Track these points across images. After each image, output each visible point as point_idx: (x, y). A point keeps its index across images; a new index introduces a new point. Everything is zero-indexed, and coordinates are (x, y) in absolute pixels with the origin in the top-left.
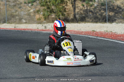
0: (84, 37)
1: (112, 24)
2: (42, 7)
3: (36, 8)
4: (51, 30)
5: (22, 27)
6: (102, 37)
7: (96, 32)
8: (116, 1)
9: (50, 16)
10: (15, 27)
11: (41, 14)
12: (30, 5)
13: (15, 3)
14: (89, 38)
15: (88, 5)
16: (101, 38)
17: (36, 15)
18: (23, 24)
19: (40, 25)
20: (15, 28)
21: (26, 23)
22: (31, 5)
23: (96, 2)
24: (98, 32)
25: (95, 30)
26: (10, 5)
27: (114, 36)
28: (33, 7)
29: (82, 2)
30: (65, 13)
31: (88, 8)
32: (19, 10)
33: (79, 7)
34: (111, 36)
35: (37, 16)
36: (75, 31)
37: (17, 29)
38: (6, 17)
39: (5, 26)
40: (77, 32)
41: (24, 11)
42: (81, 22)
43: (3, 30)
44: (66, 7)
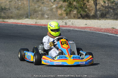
0: (103, 34)
2: (64, 3)
3: (58, 3)
4: (71, 26)
5: (43, 22)
7: (115, 29)
9: (72, 12)
10: (36, 23)
11: (63, 9)
15: (109, 2)
17: (58, 11)
18: (44, 19)
19: (60, 20)
21: (48, 18)
22: (53, 1)
24: (117, 29)
25: (115, 27)
30: (86, 10)
31: (109, 5)
32: (42, 5)
36: (94, 28)
38: (29, 12)
39: (26, 21)
40: (96, 29)
41: (47, 6)
42: (102, 18)
44: (87, 3)
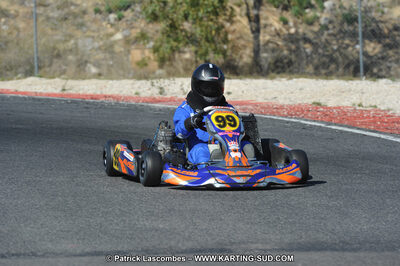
0: (288, 122)
1: (376, 83)
2: (151, 26)
3: (131, 27)
5: (86, 87)
6: (346, 123)
7: (325, 107)
8: (390, 7)
9: (177, 55)
10: (64, 90)
11: (148, 46)
12: (112, 17)
13: (66, 10)
14: (304, 127)
15: (300, 21)
16: (340, 128)
17: (132, 51)
18: (90, 78)
19: (144, 82)
20: (65, 92)
21: (99, 75)
22: (115, 20)
23: (325, 11)
24: (330, 108)
25: (322, 101)
26: (48, 18)
27: (382, 122)
28: (122, 24)
29: (280, 10)
30: (225, 47)
31: (301, 31)
32: (79, 34)
33: (271, 25)
34: (375, 122)
35: (136, 54)
36: (256, 105)
37: (69, 95)
38: (35, 55)
39: (30, 85)
40: (262, 108)
41: (93, 37)
42: (278, 73)
43: (25, 99)
44: (228, 25)
